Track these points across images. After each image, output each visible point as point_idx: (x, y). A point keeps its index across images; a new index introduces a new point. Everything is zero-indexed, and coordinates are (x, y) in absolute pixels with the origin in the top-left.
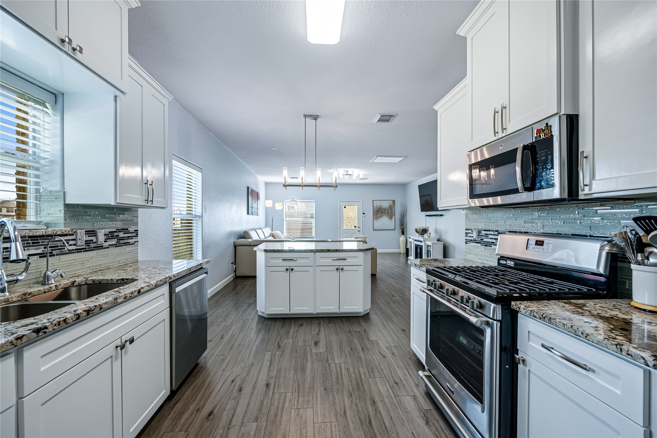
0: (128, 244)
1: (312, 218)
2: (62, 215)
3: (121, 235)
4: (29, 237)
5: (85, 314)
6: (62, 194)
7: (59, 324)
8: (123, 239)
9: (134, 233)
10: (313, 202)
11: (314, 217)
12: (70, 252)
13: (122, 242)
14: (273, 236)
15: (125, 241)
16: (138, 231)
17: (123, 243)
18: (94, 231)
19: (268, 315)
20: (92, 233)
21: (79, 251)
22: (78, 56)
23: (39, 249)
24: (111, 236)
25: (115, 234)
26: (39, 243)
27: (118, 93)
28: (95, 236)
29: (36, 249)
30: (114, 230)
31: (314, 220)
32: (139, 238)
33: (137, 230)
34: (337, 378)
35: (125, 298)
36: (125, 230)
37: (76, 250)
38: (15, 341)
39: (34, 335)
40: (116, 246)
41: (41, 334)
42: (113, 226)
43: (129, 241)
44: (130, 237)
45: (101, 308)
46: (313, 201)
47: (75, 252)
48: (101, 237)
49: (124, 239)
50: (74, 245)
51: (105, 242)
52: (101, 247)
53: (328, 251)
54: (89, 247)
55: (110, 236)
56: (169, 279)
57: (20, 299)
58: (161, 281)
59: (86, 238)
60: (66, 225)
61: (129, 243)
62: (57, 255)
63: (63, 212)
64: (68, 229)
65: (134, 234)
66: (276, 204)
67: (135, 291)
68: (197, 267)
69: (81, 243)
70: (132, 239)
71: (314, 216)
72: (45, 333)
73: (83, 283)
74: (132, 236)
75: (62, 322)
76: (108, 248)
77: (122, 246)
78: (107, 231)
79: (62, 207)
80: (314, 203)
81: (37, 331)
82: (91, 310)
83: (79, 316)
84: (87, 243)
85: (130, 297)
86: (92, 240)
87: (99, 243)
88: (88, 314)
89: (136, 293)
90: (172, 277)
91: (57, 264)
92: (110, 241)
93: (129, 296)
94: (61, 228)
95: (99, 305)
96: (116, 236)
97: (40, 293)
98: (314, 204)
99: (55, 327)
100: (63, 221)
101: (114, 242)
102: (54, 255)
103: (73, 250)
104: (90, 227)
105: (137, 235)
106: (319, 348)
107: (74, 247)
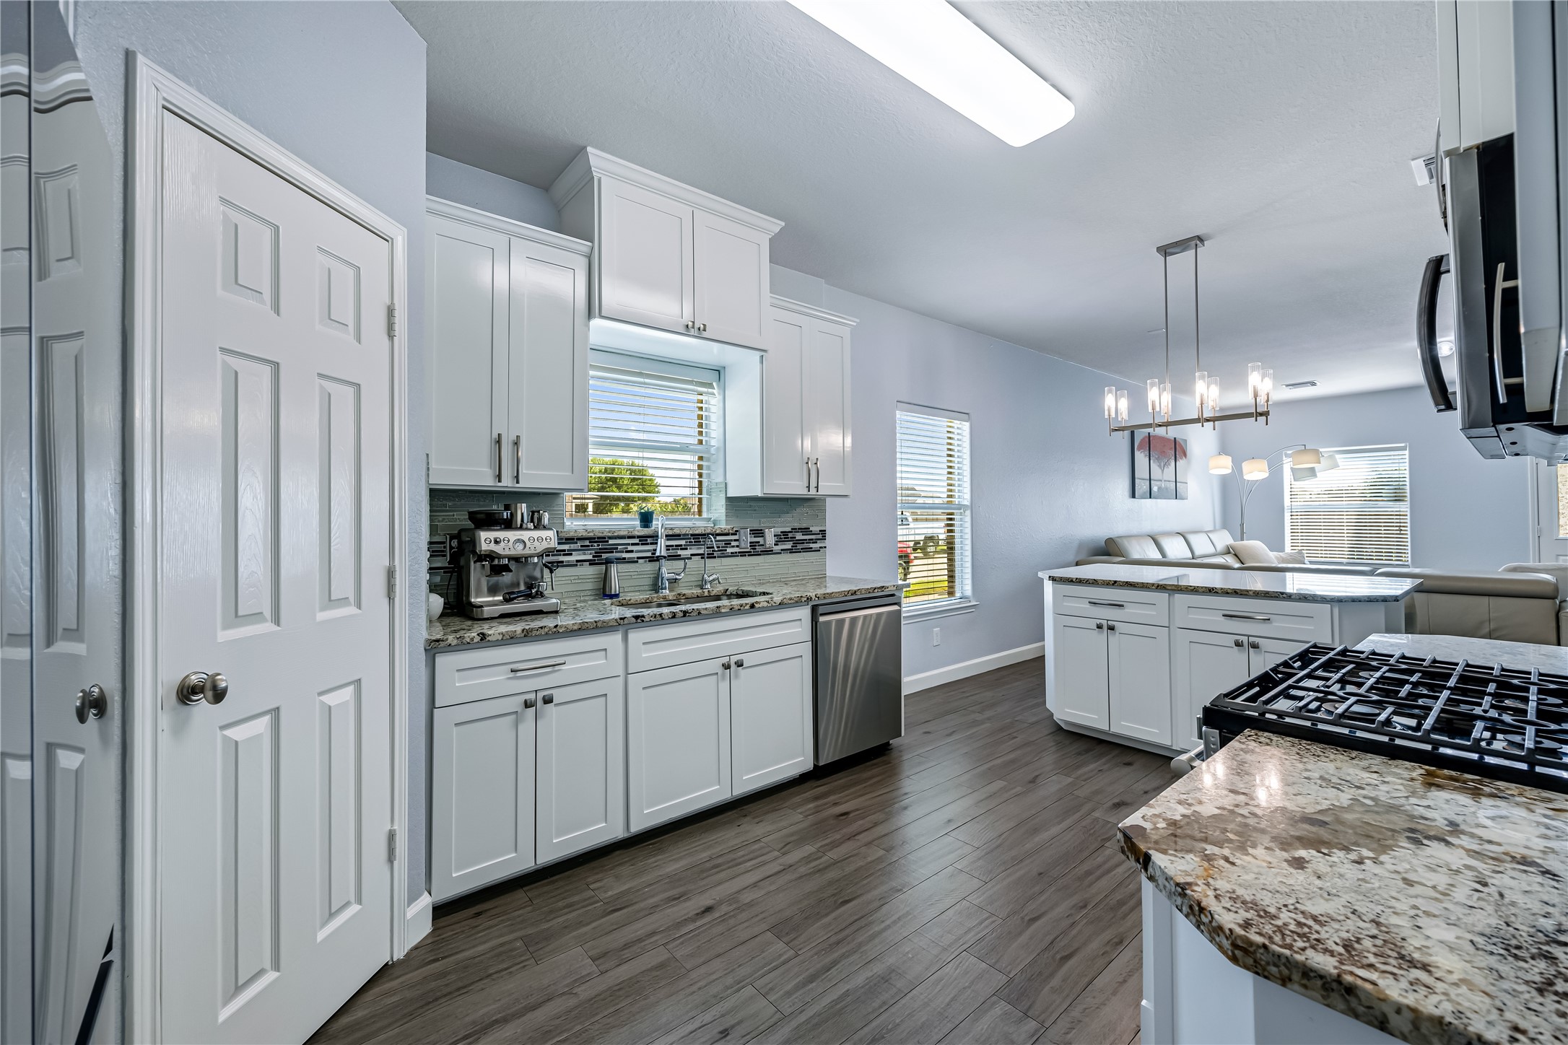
0: (809, 550)
1: (1398, 498)
2: (723, 510)
3: (799, 536)
4: (692, 535)
5: (681, 614)
6: (724, 486)
7: (655, 617)
8: (802, 541)
9: (819, 534)
10: (1404, 449)
11: (1408, 499)
12: (733, 555)
13: (799, 546)
14: (1236, 555)
15: (805, 545)
16: (827, 532)
17: (802, 549)
18: (761, 530)
19: (1067, 723)
20: (758, 533)
21: (743, 554)
22: (705, 334)
23: (701, 548)
24: (785, 538)
25: (790, 535)
26: (700, 542)
27: (763, 353)
28: (763, 536)
29: (698, 549)
30: (789, 529)
31: (1408, 506)
32: (827, 543)
33: (825, 531)
34: (1089, 873)
35: (731, 609)
36: (806, 531)
37: (739, 552)
38: (619, 620)
39: (634, 620)
40: (791, 551)
41: (639, 621)
42: (786, 523)
43: (812, 545)
44: (812, 540)
45: (699, 613)
46: (1403, 445)
47: (738, 556)
48: (770, 539)
49: (803, 543)
50: (737, 546)
51: (775, 545)
52: (769, 552)
53: (1210, 591)
54: (756, 550)
55: (782, 537)
56: (806, 599)
57: (675, 598)
58: (791, 599)
59: (750, 539)
60: (727, 522)
61: (811, 548)
62: (719, 557)
63: (724, 506)
64: (729, 527)
65: (820, 536)
66: (1246, 466)
67: (746, 604)
68: (871, 591)
69: (746, 546)
70: (816, 542)
71: (1408, 495)
72: (643, 621)
73: (735, 593)
74: (816, 539)
75: (657, 616)
76: (781, 553)
77: (800, 552)
78: (779, 530)
79: (723, 502)
80: (1407, 452)
81: (637, 617)
82: (688, 612)
83: (675, 615)
84: (753, 545)
85: (739, 610)
86: (759, 542)
87: (768, 546)
88: (684, 616)
89: (748, 607)
90: (814, 598)
91: (719, 568)
92: (782, 544)
93: (737, 608)
94: (723, 526)
95: (697, 609)
96: (791, 538)
97: (693, 596)
98: (1407, 457)
99: (652, 619)
100: (724, 518)
101: (788, 546)
102: (715, 557)
103: (736, 553)
104: (756, 526)
105: (824, 538)
106: (1115, 814)
107: (737, 550)
